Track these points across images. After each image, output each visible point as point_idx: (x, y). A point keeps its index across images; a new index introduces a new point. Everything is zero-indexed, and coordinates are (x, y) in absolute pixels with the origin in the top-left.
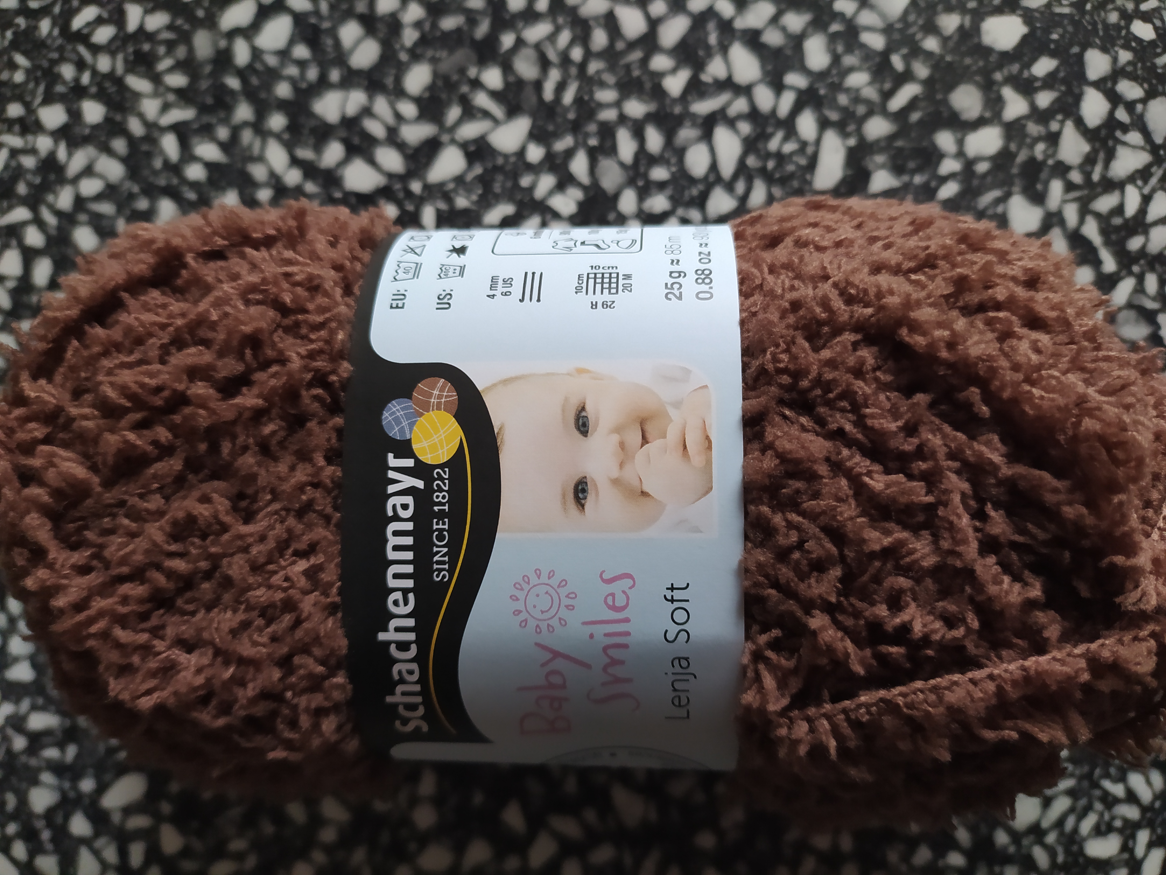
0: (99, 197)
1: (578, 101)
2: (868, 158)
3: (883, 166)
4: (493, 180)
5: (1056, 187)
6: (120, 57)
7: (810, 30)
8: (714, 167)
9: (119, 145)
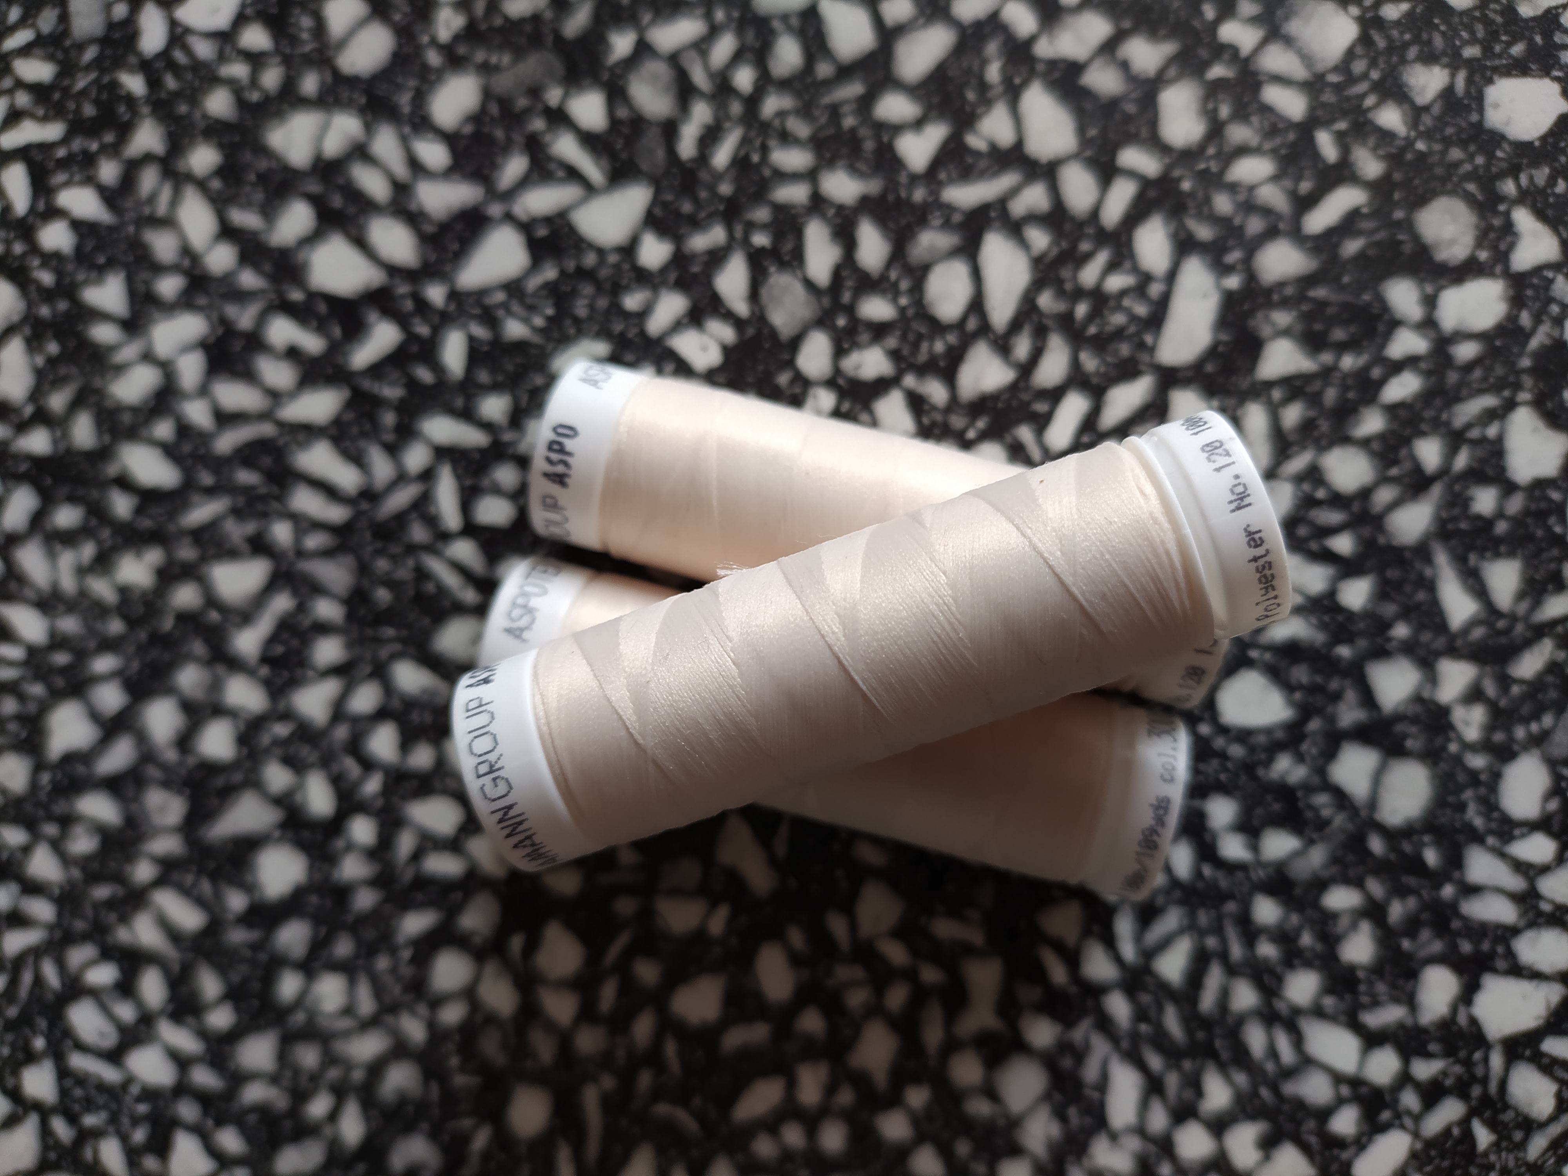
2: (1260, 315)
7: (1172, 72)
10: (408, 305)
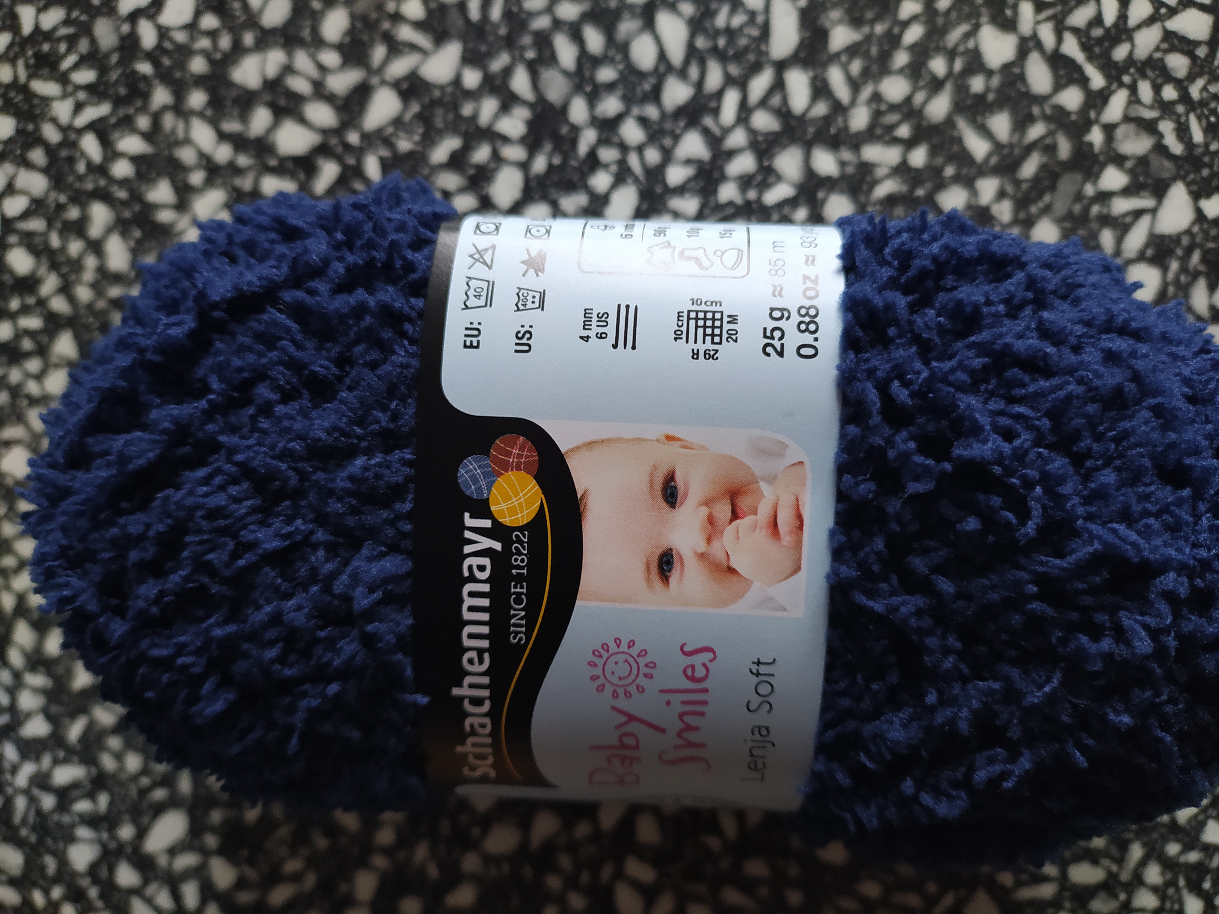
10: (339, 150)
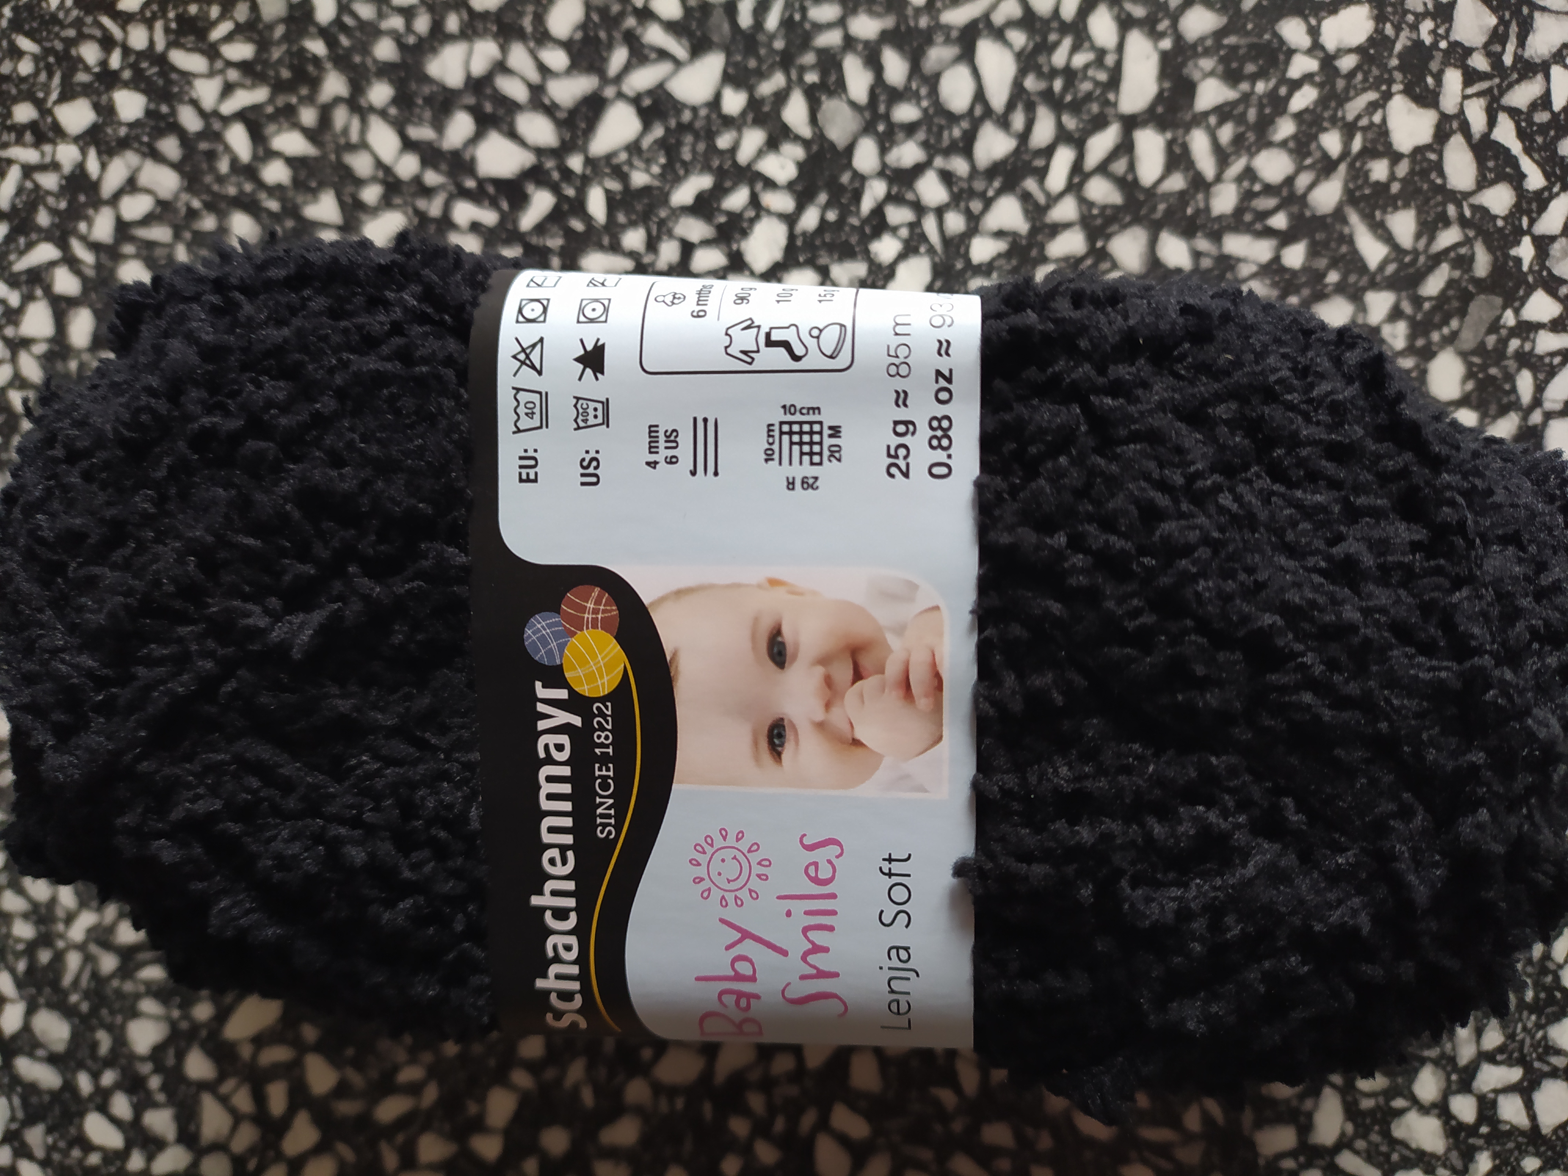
0: (147, 220)
1: (787, 23)
3: (1212, 74)
4: (679, 144)
5: (1453, 79)
6: (159, 26)
8: (980, 96)
9: (170, 146)
